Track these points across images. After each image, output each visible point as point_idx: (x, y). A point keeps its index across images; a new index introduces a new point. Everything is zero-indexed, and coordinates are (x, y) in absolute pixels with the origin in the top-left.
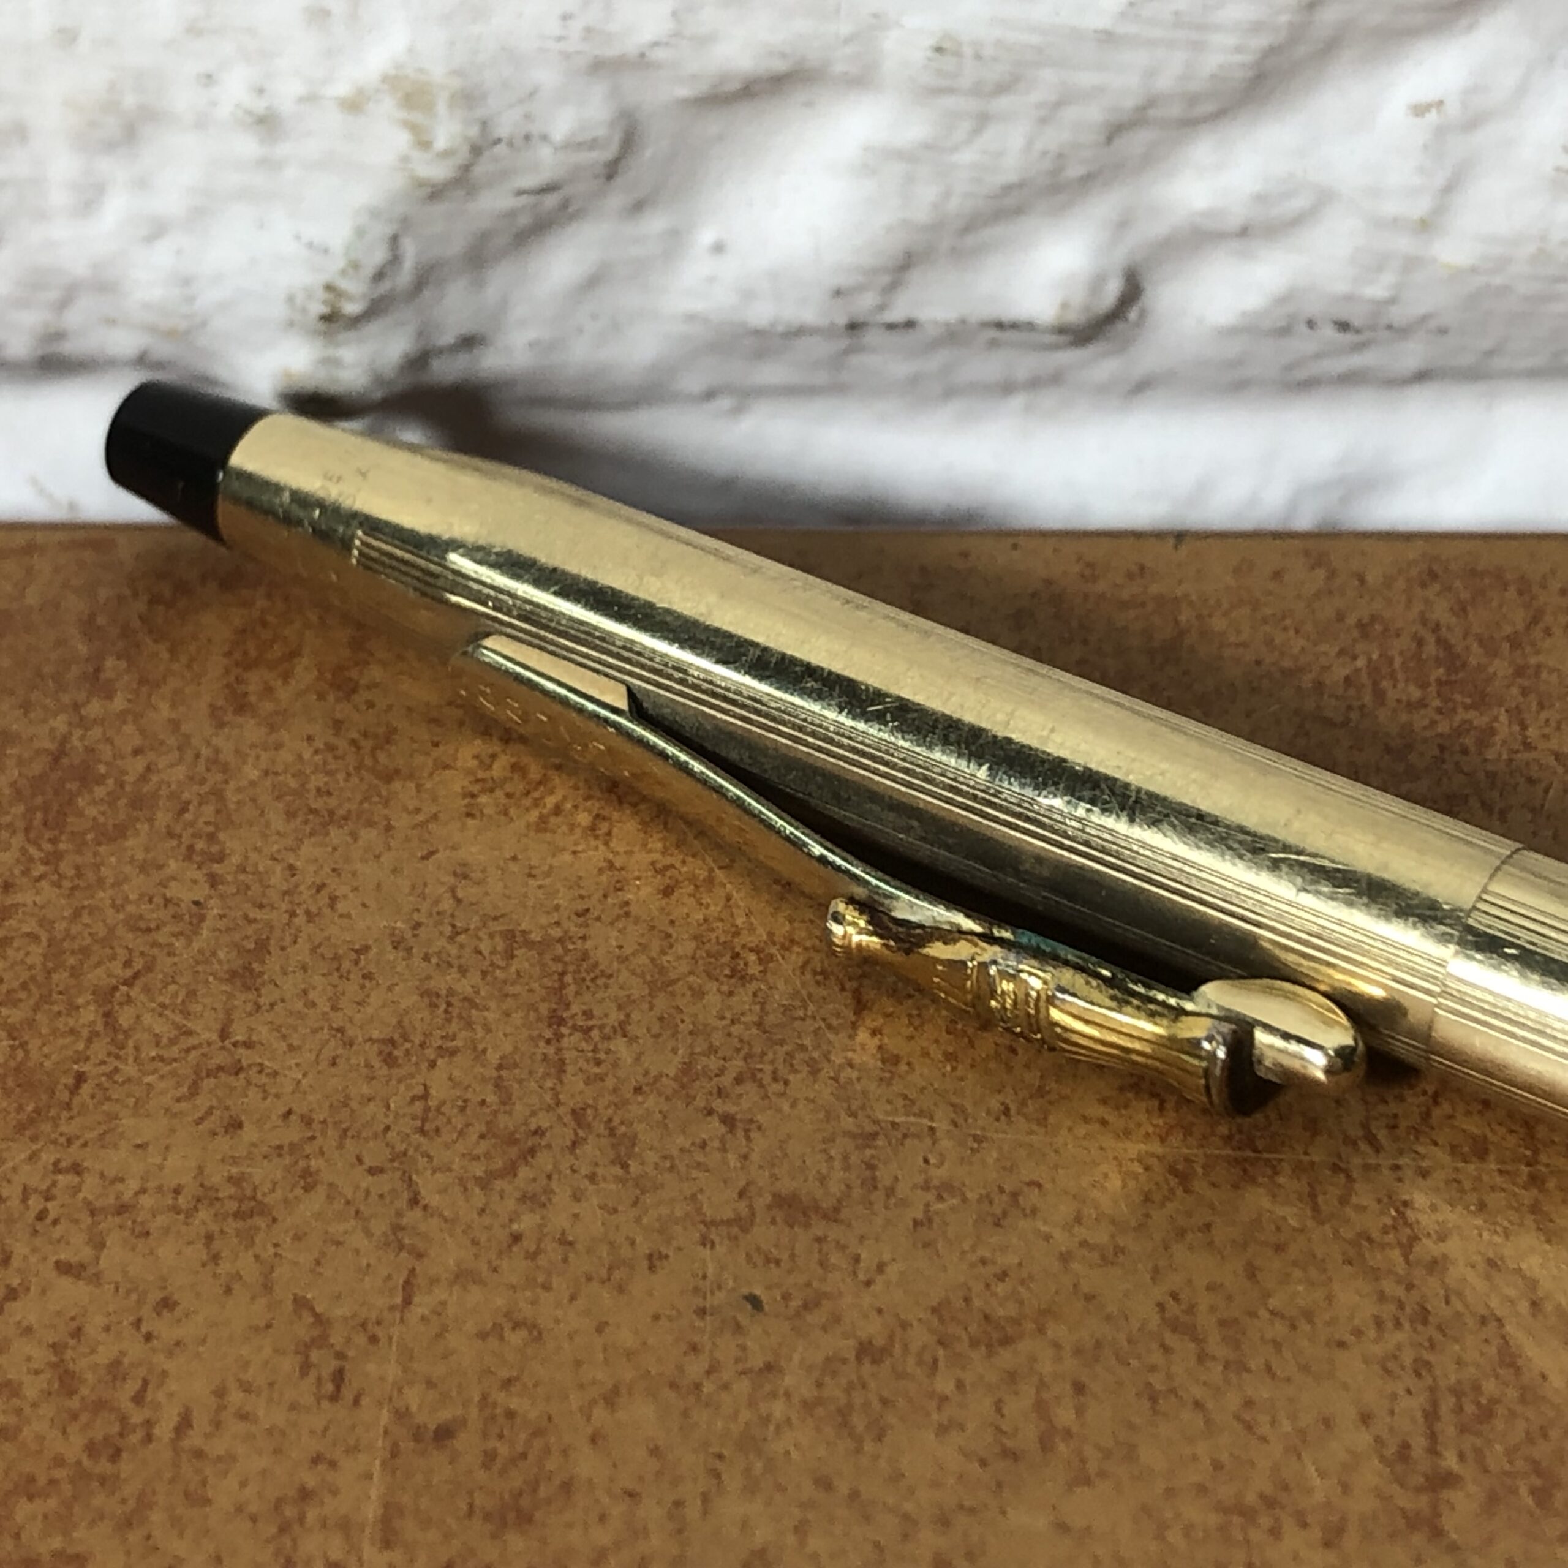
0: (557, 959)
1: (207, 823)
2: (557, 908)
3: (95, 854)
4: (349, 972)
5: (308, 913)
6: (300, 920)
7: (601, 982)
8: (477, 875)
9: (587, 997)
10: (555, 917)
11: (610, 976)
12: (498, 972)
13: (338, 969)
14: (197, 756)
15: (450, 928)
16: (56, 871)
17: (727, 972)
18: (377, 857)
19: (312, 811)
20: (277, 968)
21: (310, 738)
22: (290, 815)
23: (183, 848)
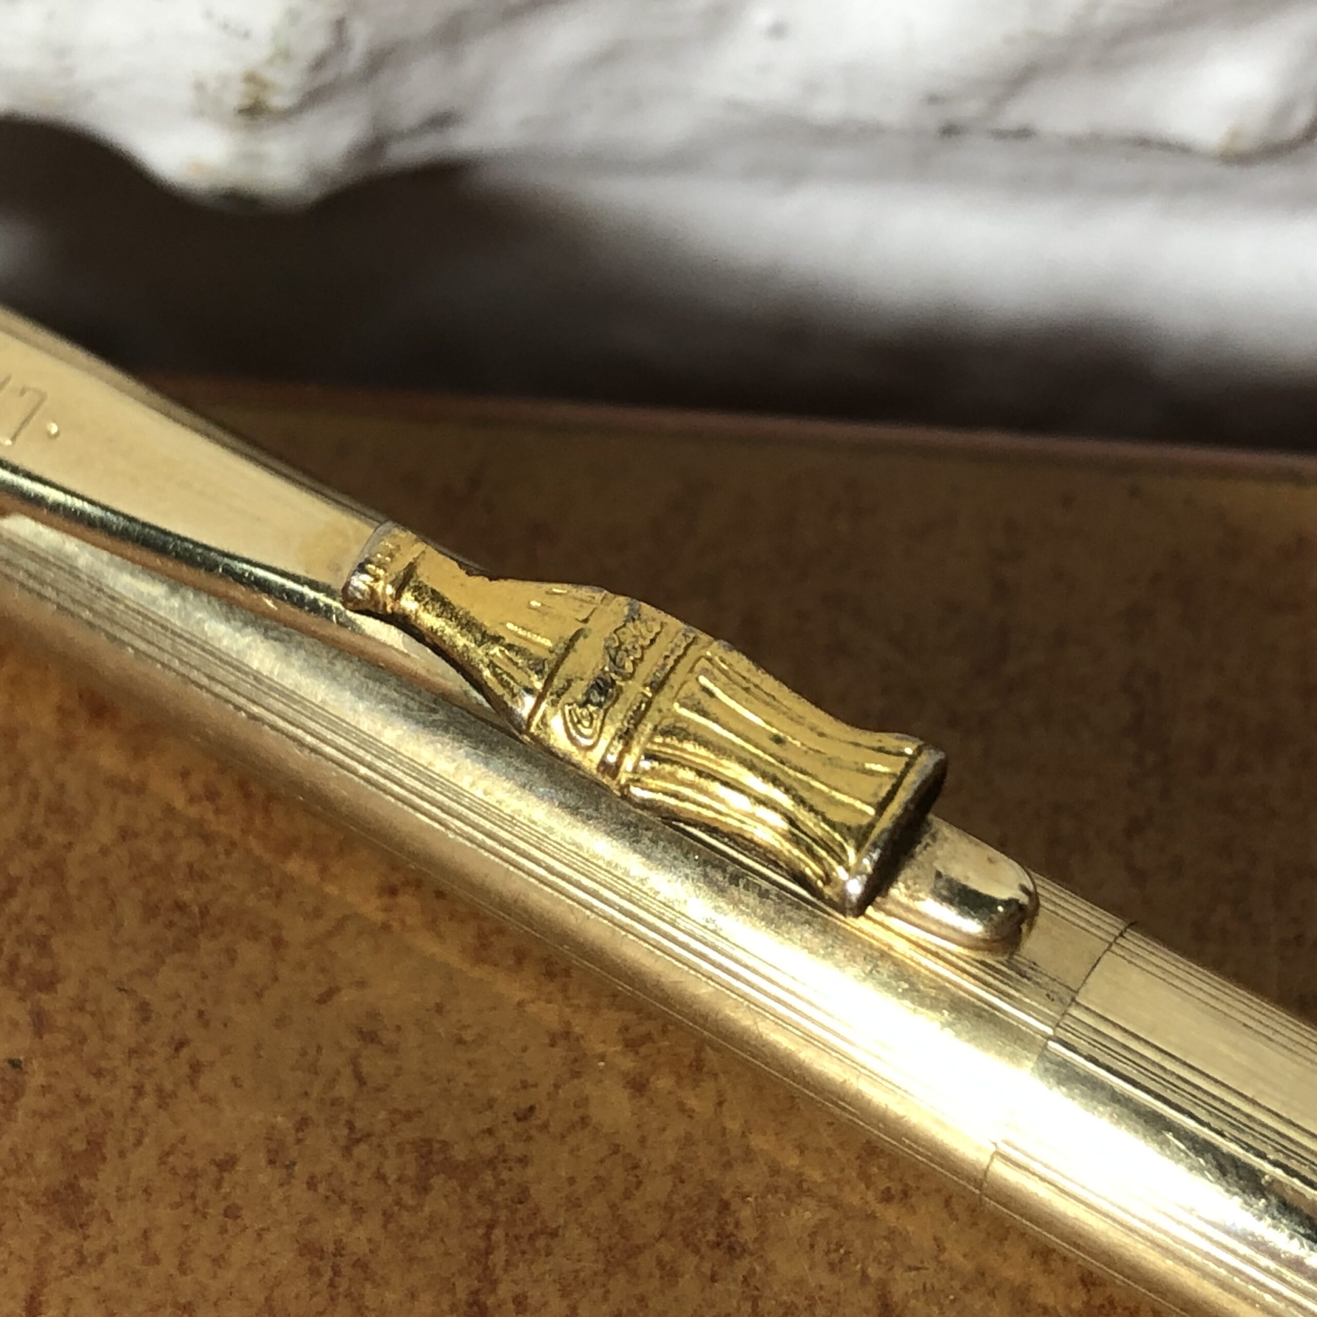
0: (484, 1198)
1: (40, 918)
2: (490, 1104)
4: (206, 1204)
5: (160, 1090)
6: (148, 1103)
7: (541, 1243)
8: (388, 1037)
9: (521, 1271)
10: (487, 1119)
11: (554, 1234)
12: (405, 1215)
13: (193, 1196)
14: (34, 797)
15: (346, 1131)
17: (711, 1237)
18: (259, 995)
19: (180, 907)
20: (112, 1191)
21: (185, 775)
22: (150, 911)
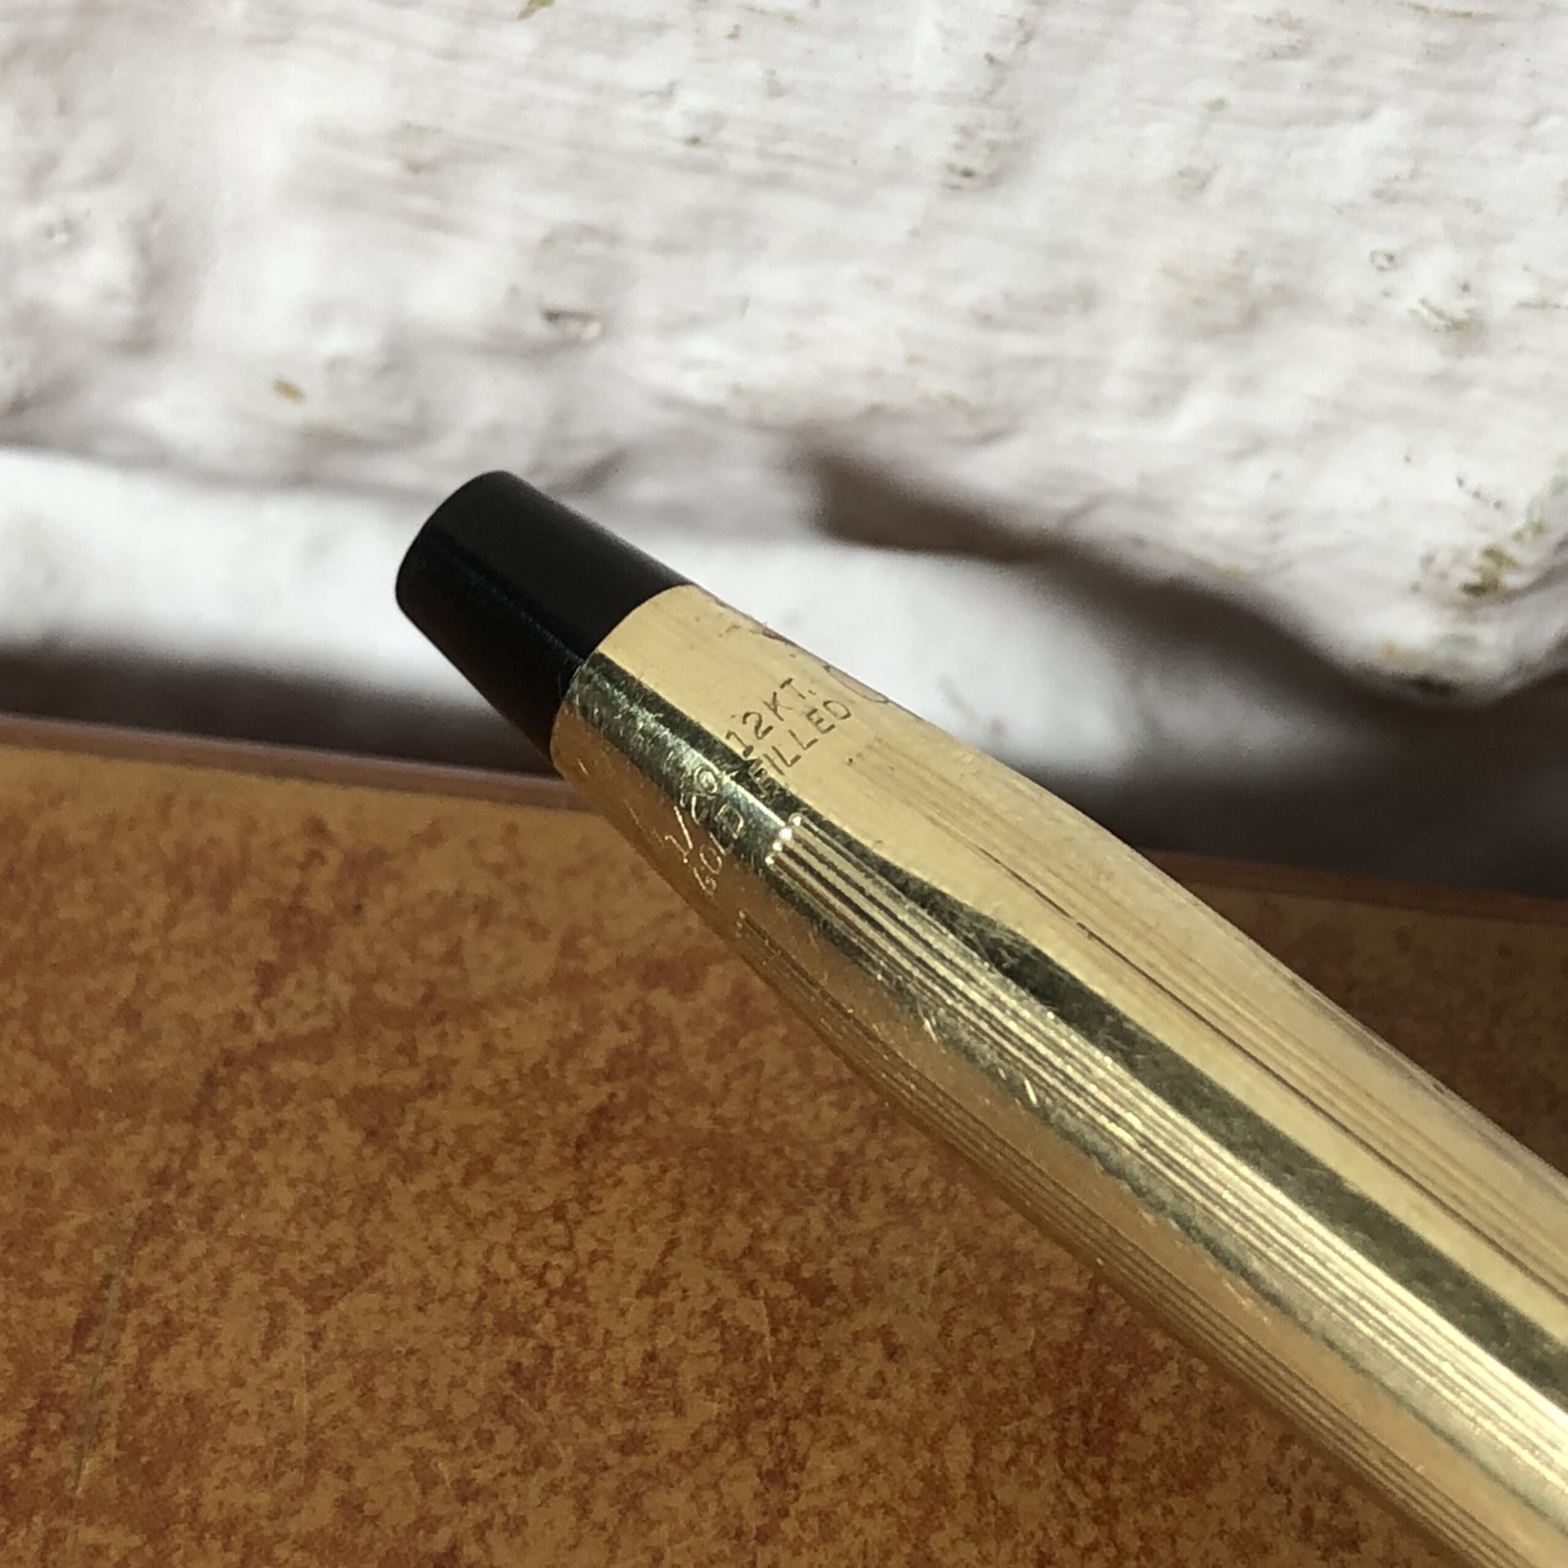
3: (1168, 1511)
16: (1112, 1538)
23: (1296, 1518)
